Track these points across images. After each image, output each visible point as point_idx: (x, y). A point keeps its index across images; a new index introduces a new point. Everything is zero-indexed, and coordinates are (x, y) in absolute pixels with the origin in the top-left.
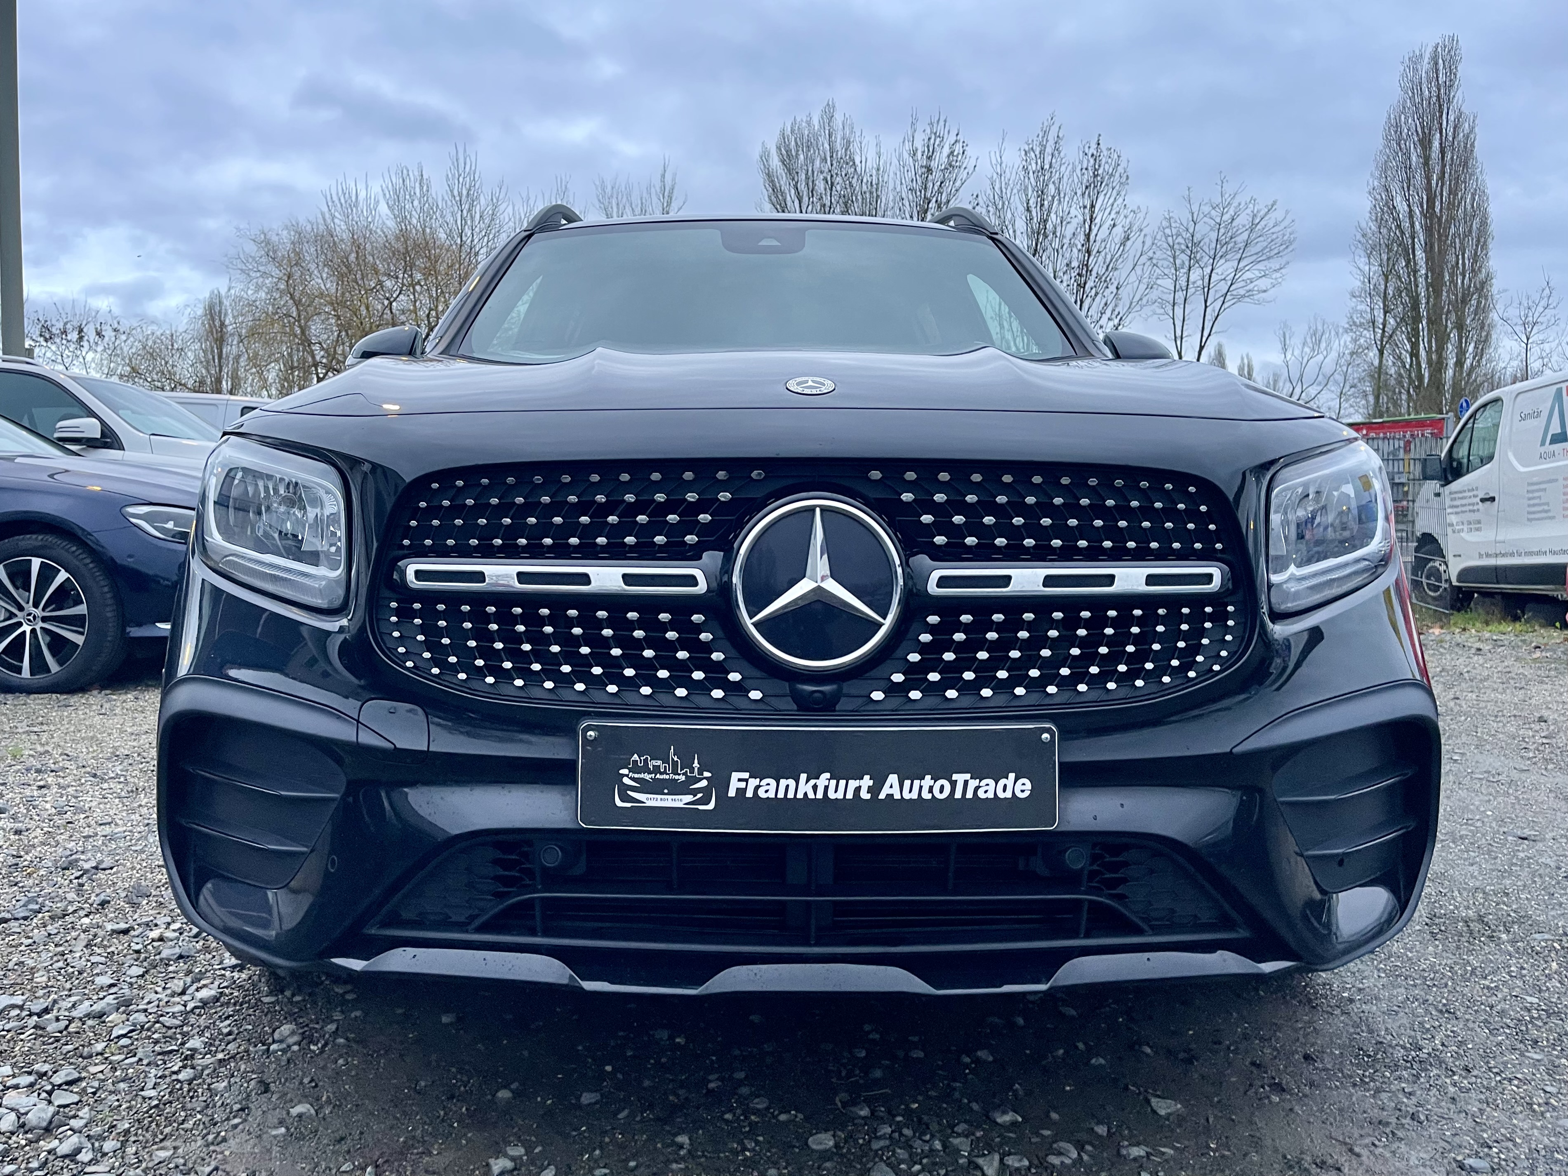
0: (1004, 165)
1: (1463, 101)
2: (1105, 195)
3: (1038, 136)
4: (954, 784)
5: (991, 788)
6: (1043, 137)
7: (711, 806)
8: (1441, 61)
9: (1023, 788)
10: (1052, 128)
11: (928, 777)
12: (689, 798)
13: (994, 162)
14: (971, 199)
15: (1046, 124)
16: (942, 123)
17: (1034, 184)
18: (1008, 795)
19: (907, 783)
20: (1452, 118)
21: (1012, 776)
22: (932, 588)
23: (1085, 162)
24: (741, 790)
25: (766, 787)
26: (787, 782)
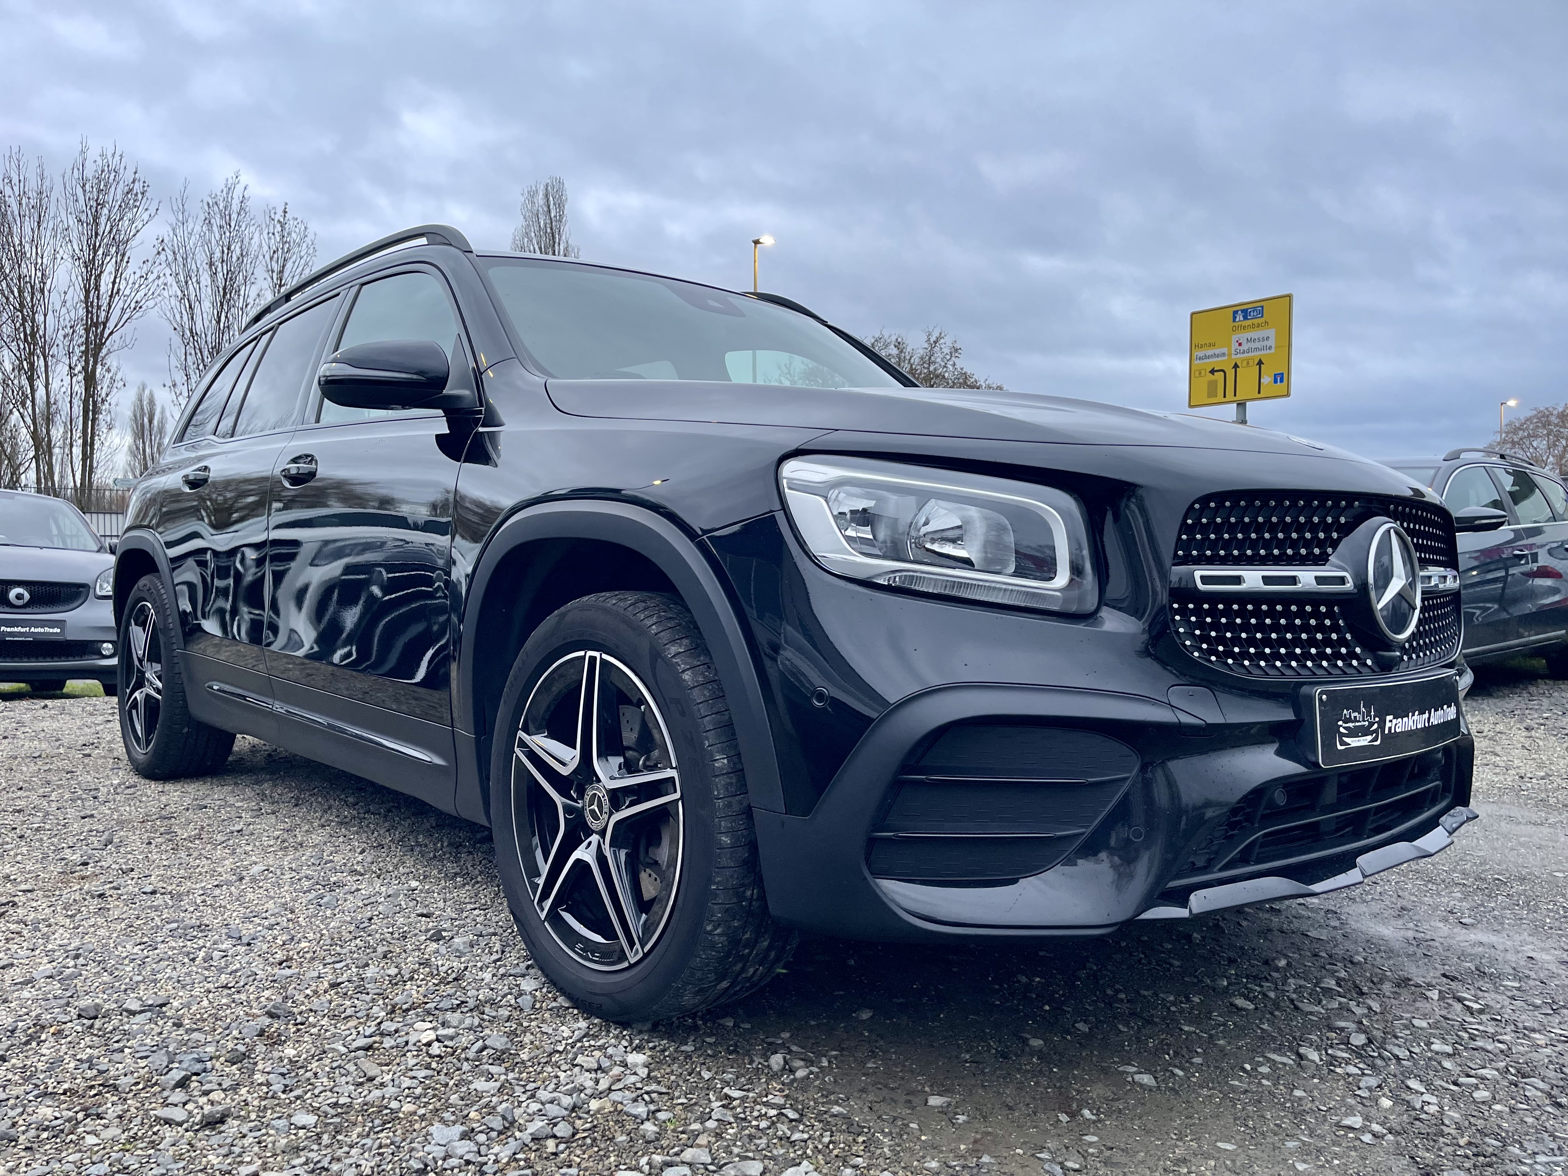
0: (186, 214)
1: (570, 234)
2: (294, 263)
3: (222, 191)
6: (228, 194)
7: (1378, 743)
8: (551, 198)
10: (237, 186)
12: (1369, 738)
13: (175, 208)
14: (156, 243)
15: (230, 181)
16: (117, 158)
17: (218, 237)
19: (1436, 713)
20: (562, 247)
23: (272, 227)
24: (1390, 728)
25: (1400, 725)
26: (1405, 719)
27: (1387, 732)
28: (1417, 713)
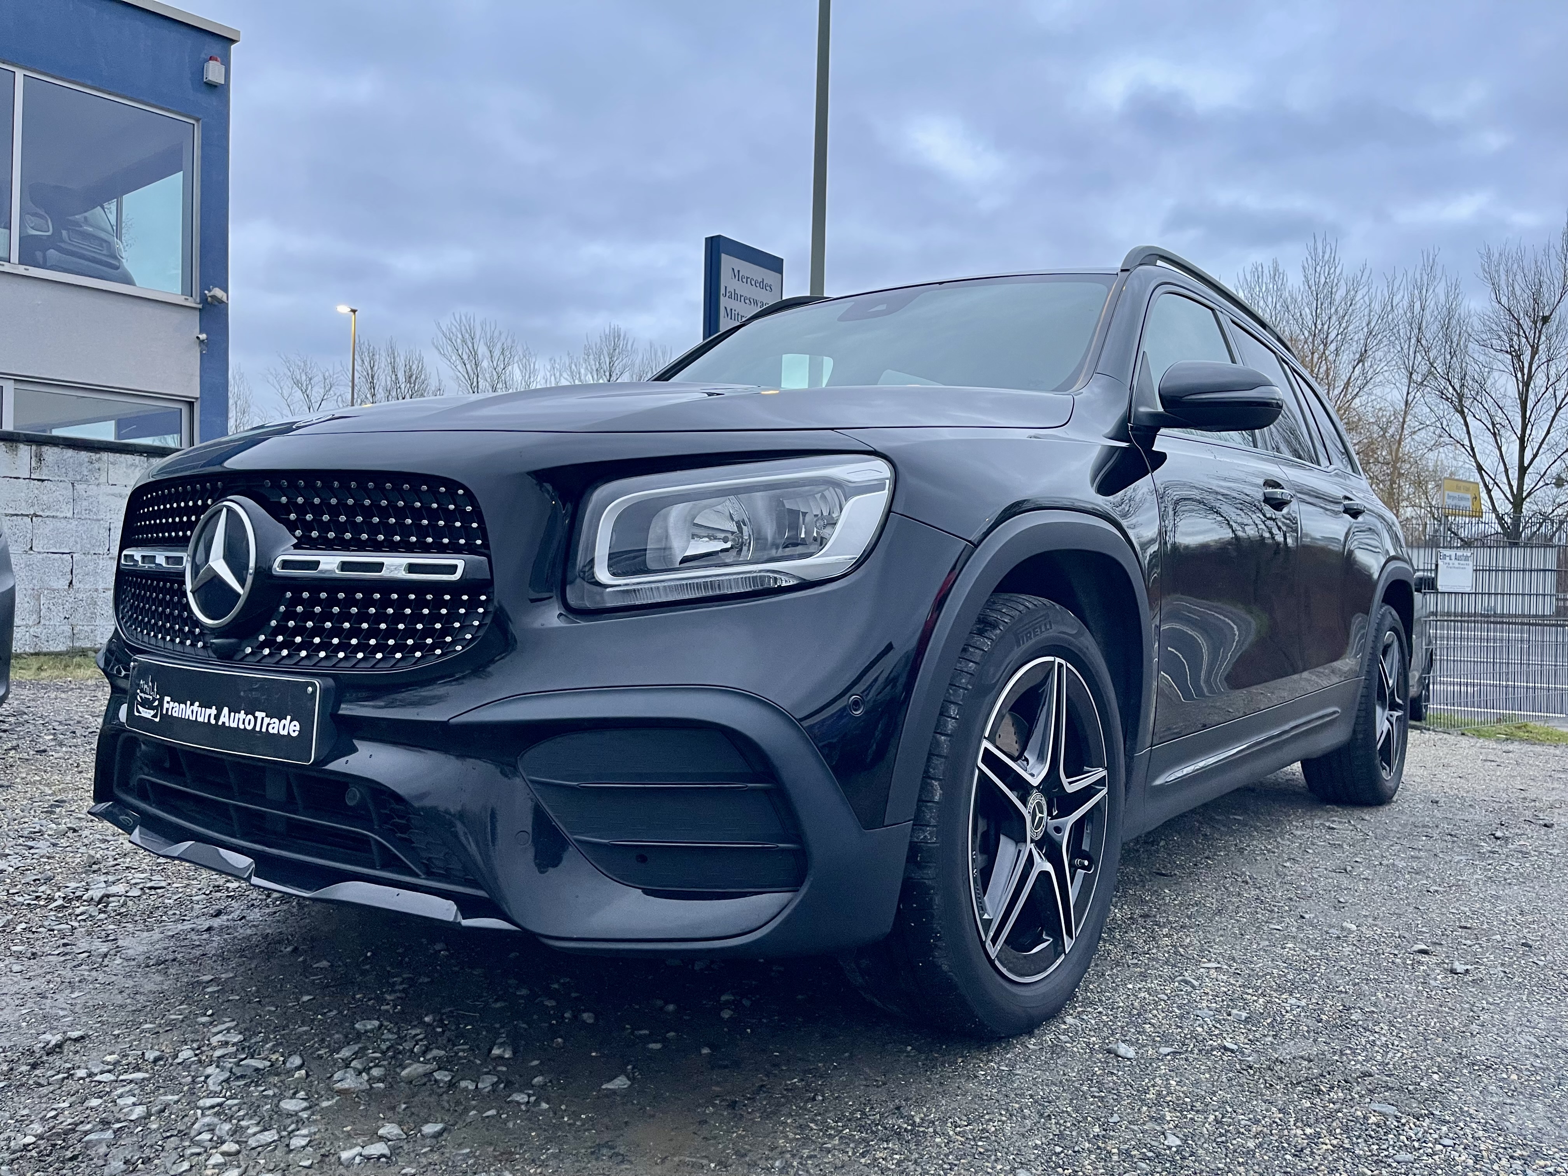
4: (256, 718)
5: (276, 726)
7: (157, 720)
9: (295, 728)
11: (243, 712)
12: (152, 712)
18: (285, 733)
19: (232, 714)
21: (289, 718)
22: (277, 569)
24: (167, 709)
25: (177, 709)
26: (182, 706)
27: (164, 712)
28: (197, 704)
